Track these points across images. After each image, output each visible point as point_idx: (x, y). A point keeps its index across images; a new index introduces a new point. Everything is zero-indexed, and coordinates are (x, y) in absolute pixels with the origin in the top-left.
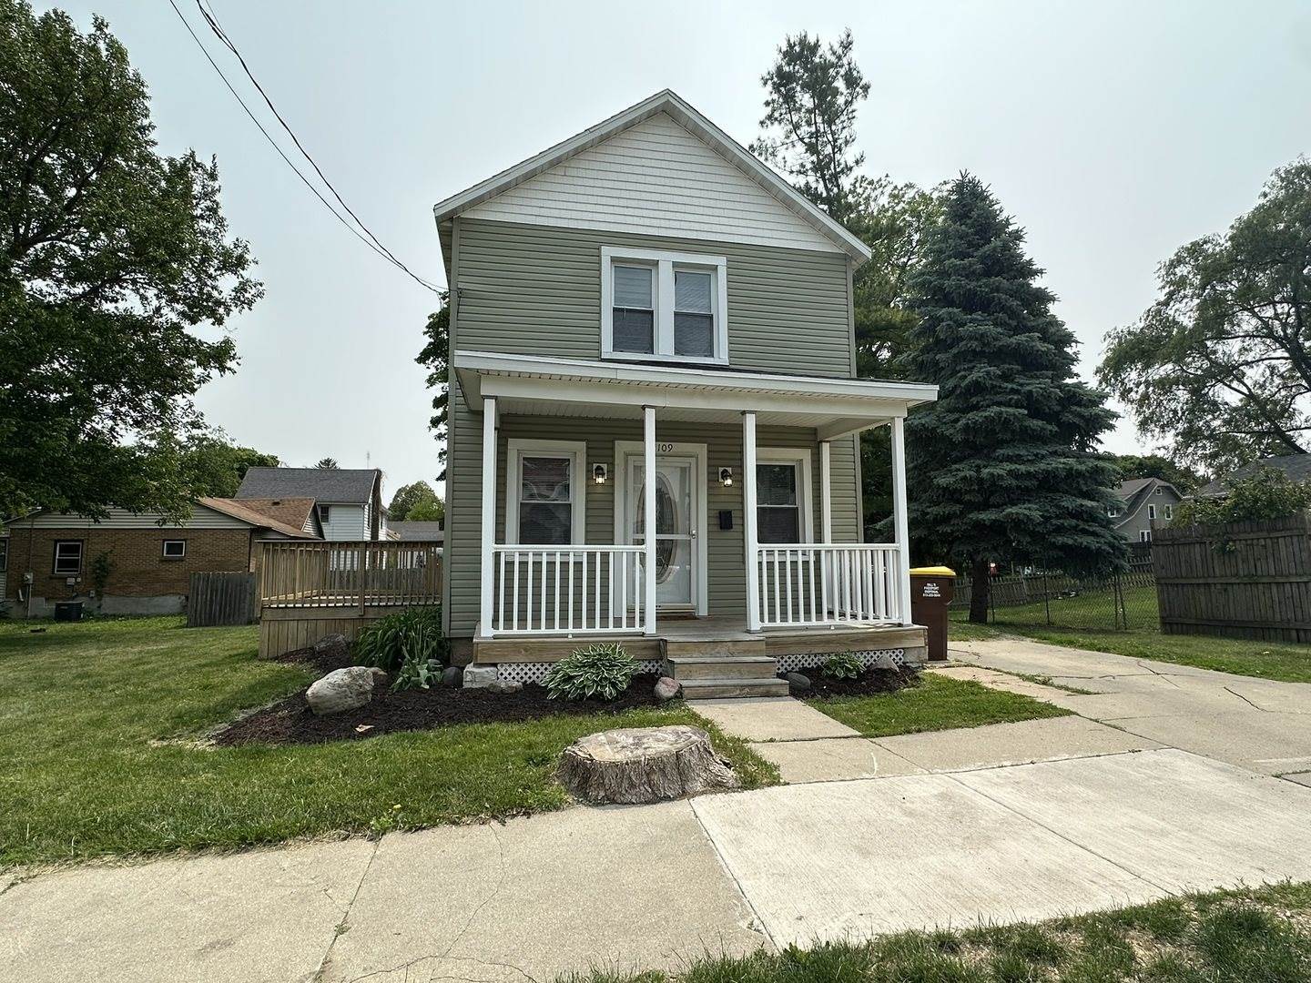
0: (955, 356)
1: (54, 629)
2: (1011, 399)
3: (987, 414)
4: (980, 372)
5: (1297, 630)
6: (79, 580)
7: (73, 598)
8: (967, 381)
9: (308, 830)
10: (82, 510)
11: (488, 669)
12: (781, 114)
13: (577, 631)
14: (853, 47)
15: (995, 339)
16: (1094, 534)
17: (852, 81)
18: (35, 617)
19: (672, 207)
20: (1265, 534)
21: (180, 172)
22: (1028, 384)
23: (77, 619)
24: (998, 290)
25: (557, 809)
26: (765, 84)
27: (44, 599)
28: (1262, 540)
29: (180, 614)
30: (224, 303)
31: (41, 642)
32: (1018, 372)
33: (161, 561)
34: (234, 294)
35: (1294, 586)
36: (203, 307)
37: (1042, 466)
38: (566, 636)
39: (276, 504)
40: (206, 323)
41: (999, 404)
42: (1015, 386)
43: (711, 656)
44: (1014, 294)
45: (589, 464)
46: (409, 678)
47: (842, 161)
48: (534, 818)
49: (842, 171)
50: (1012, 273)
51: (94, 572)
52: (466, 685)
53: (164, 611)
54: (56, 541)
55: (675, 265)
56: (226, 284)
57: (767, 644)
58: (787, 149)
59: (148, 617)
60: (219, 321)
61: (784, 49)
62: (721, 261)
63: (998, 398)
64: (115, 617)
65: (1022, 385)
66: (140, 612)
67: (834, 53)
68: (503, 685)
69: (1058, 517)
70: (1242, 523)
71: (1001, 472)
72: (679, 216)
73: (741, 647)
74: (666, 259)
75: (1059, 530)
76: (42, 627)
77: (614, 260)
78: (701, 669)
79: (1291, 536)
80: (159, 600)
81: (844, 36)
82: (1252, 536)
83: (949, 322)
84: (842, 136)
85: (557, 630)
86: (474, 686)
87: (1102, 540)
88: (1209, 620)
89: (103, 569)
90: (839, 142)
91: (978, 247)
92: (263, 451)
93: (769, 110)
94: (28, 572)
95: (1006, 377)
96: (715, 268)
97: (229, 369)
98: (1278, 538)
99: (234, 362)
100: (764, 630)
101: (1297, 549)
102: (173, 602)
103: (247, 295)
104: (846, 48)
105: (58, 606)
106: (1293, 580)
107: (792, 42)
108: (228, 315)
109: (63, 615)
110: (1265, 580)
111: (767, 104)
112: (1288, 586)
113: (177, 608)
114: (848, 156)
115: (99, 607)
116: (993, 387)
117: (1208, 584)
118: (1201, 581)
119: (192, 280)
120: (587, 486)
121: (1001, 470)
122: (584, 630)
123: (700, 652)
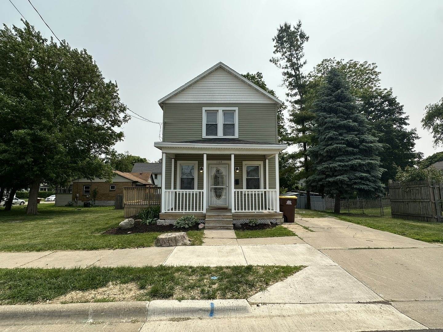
0: (325, 128)
1: (83, 209)
2: (342, 142)
3: (333, 147)
4: (332, 133)
5: (427, 217)
6: (89, 196)
7: (88, 201)
8: (328, 136)
9: (103, 248)
10: (88, 178)
11: (163, 220)
12: (280, 49)
13: (186, 212)
14: (301, 26)
15: (338, 122)
16: (367, 185)
17: (302, 36)
18: (79, 206)
19: (222, 95)
20: (418, 186)
21: (108, 86)
22: (347, 137)
23: (89, 207)
24: (339, 106)
25: (150, 247)
26: (274, 40)
27: (81, 201)
28: (417, 188)
29: (114, 206)
30: (120, 121)
31: (79, 212)
32: (345, 133)
33: (110, 191)
34: (123, 118)
35: (426, 203)
36: (115, 122)
37: (350, 163)
38: (183, 213)
39: (141, 174)
40: (116, 127)
41: (337, 144)
42: (342, 138)
43: (218, 219)
44: (345, 107)
45: (199, 167)
46: (144, 222)
47: (299, 64)
48: (145, 248)
49: (300, 66)
50: (345, 100)
51: (93, 194)
52: (157, 224)
53: (110, 205)
54: (84, 185)
55: (223, 111)
56: (122, 115)
57: (233, 216)
58: (282, 60)
59: (106, 206)
60: (119, 126)
61: (279, 29)
62: (236, 109)
63: (338, 142)
64: (98, 206)
65: (345, 137)
66: (105, 205)
67: (295, 29)
68: (164, 224)
69: (355, 179)
70: (412, 182)
71: (336, 165)
72: (224, 97)
73: (225, 217)
74: (221, 109)
75: (355, 183)
76: (80, 209)
77: (206, 111)
78: (213, 222)
79: (425, 186)
80: (109, 202)
81: (298, 23)
82: (414, 186)
83: (322, 118)
84: (300, 54)
85: (181, 211)
86: (159, 224)
87: (370, 187)
88: (404, 213)
89: (95, 193)
90: (299, 57)
91: (335, 92)
92: (142, 157)
93: (275, 48)
94: (77, 194)
95: (341, 134)
96: (235, 111)
97: (122, 140)
98: (421, 187)
99: (123, 138)
100: (235, 212)
101: (426, 191)
102: (113, 202)
103: (126, 119)
104: (299, 26)
105: (84, 203)
106: (425, 201)
107: (282, 26)
108: (122, 124)
109: (86, 205)
110: (418, 201)
111: (275, 47)
112: (424, 203)
113: (113, 204)
114: (301, 61)
115: (94, 203)
116: (336, 138)
117: (404, 202)
118: (402, 201)
119: (112, 115)
120: (198, 173)
121: (336, 164)
122: (187, 211)
123: (214, 218)
